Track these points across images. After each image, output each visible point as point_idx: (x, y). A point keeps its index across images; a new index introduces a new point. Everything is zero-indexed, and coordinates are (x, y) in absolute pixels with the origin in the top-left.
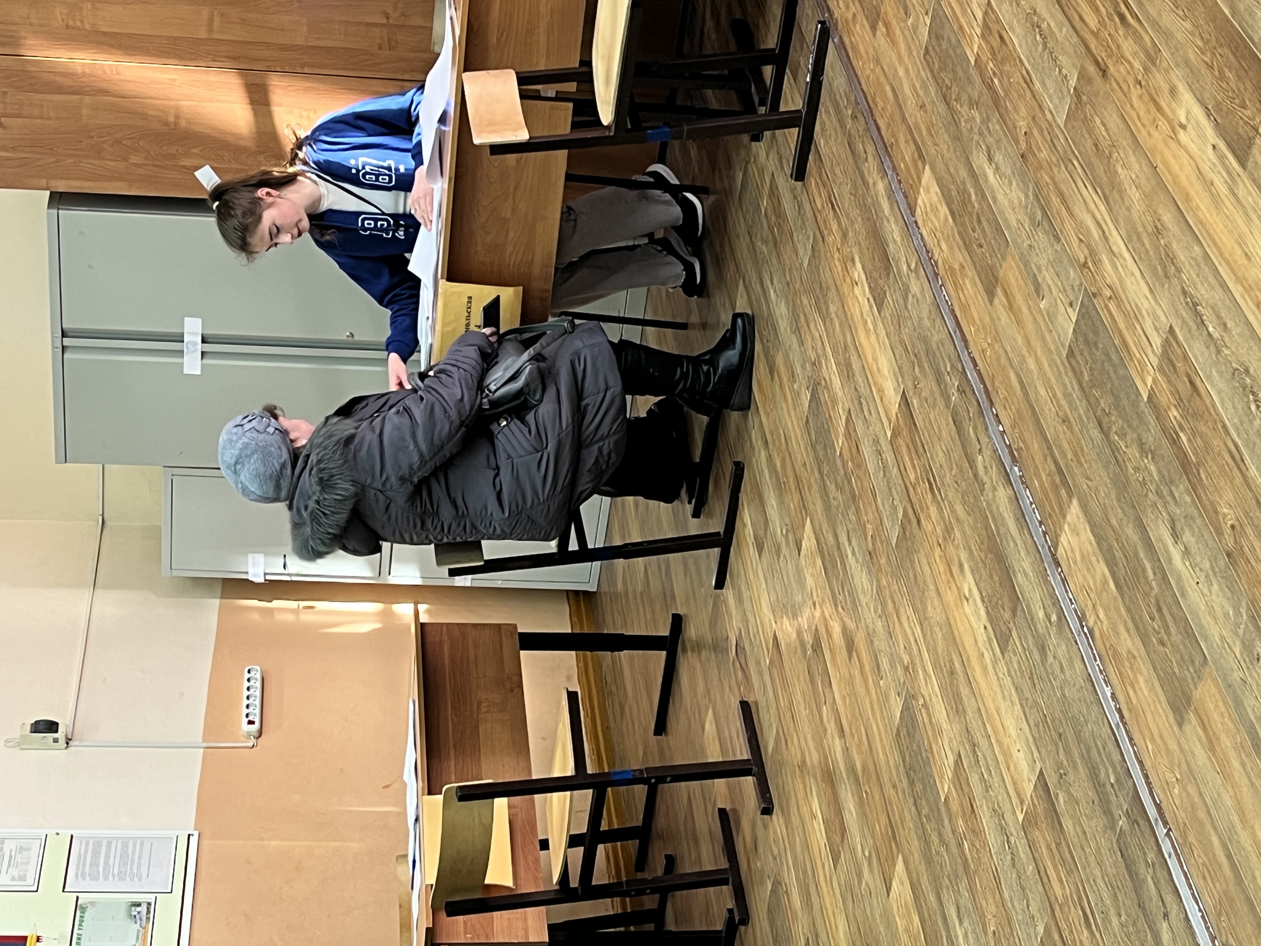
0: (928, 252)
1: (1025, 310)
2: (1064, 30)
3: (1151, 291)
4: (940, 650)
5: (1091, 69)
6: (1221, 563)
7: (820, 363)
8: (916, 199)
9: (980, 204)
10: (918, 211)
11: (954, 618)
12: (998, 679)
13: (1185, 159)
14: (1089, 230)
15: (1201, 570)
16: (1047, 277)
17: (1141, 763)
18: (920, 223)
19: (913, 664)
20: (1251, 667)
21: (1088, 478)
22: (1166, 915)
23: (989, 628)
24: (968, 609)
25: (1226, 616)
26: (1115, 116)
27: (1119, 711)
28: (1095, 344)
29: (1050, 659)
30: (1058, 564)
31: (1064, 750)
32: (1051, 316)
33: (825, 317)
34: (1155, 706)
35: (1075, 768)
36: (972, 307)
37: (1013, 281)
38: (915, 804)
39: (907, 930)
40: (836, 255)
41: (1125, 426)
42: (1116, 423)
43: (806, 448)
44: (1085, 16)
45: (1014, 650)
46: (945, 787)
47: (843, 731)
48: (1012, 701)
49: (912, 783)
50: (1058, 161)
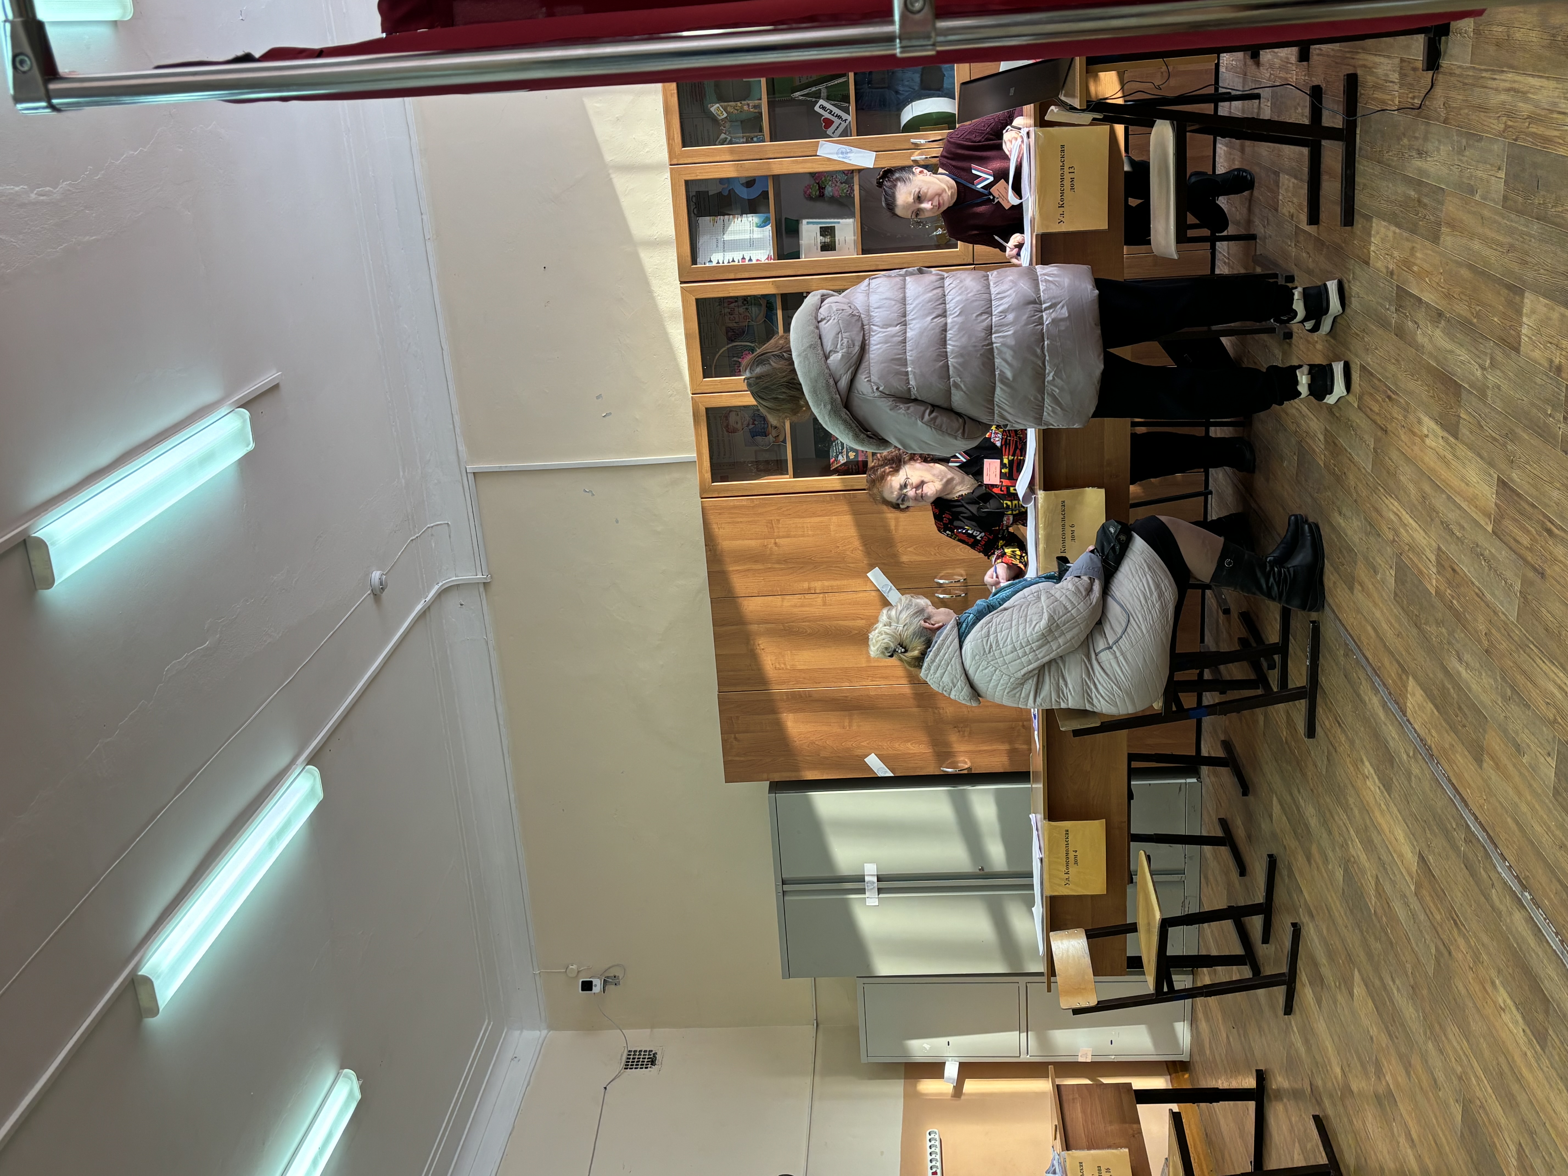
0: (1421, 740)
1: (1510, 767)
2: (1503, 552)
4: (1487, 1057)
5: (1531, 574)
7: (1347, 844)
8: (1405, 704)
9: (1458, 695)
10: (1408, 710)
11: (1495, 1027)
12: (1543, 1072)
14: (1552, 694)
16: (1525, 737)
18: (1412, 721)
19: (1465, 1073)
23: (1528, 1031)
24: (1506, 1018)
32: (1534, 768)
33: (1345, 808)
36: (1466, 775)
37: (1496, 747)
40: (1348, 760)
43: (1346, 914)
44: (1518, 538)
45: (1553, 1045)
47: (1413, 1142)
48: (1559, 1089)
50: (1517, 649)
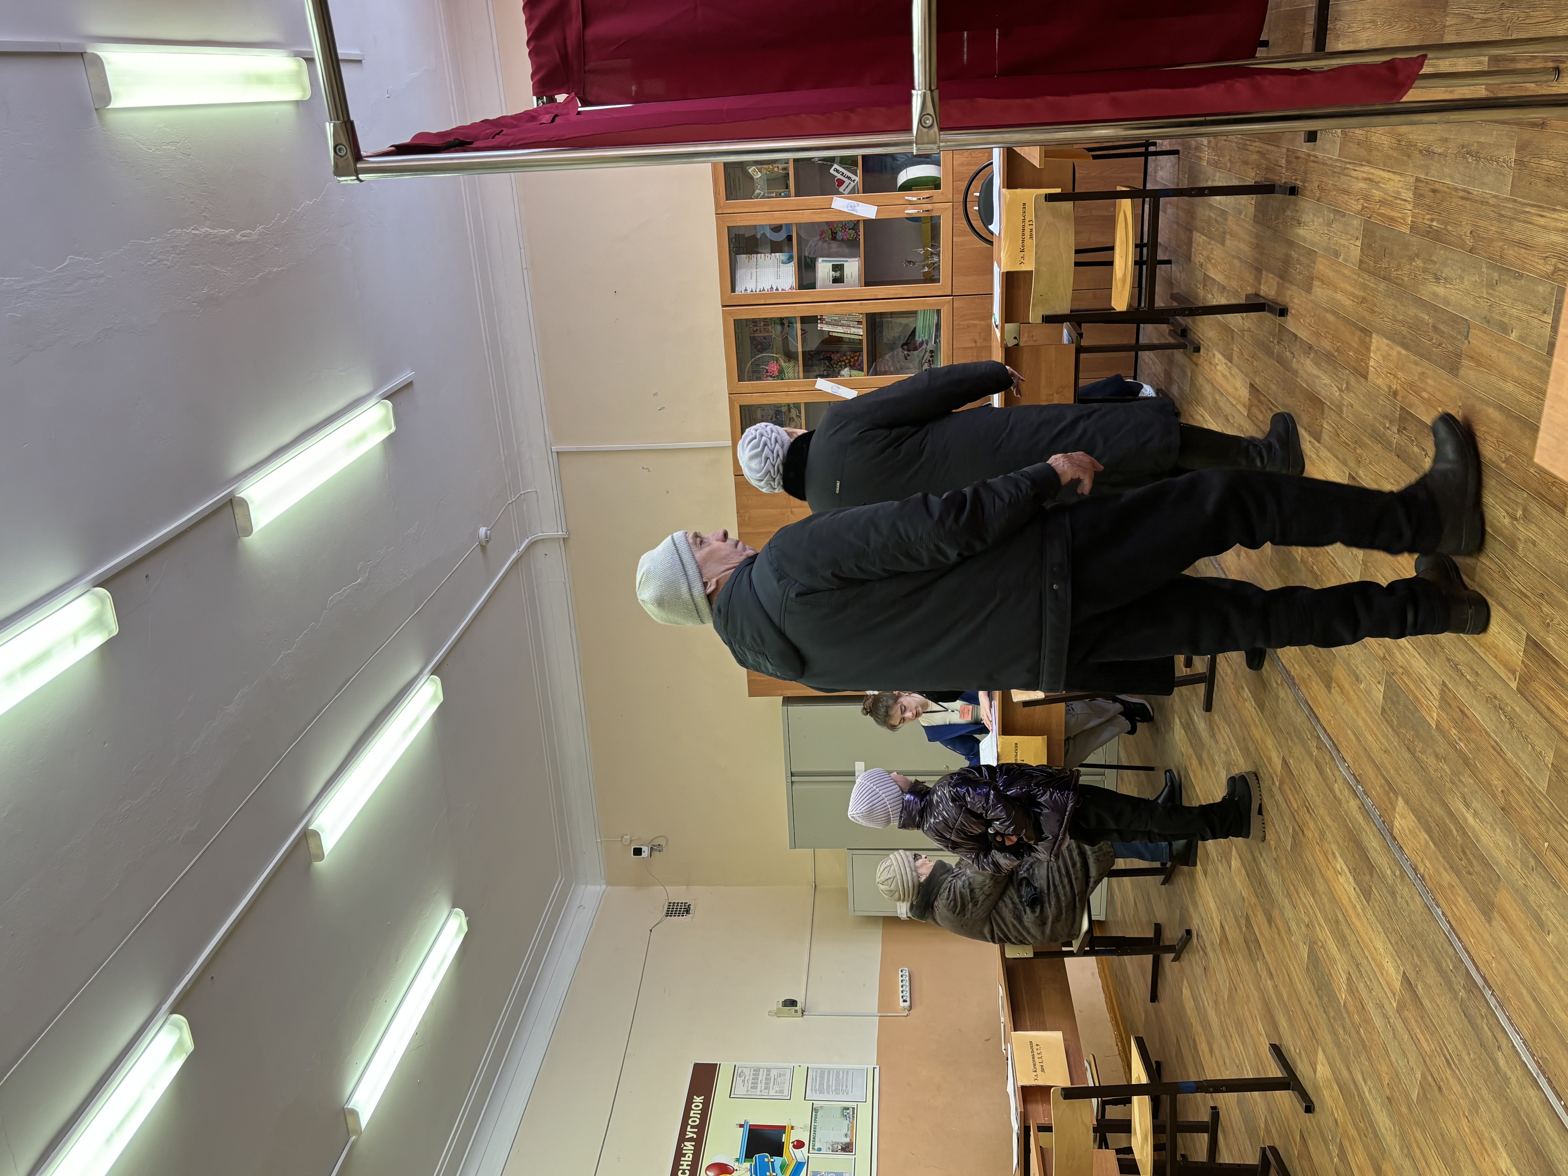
1: (1351, 692)
3: (1427, 663)
4: (1327, 909)
6: (1499, 816)
7: (1229, 751)
11: (1334, 887)
12: (1367, 919)
15: (1487, 822)
16: (1363, 670)
17: (1467, 952)
19: (1311, 922)
20: (1529, 875)
21: (1406, 783)
22: (1499, 1047)
23: (1357, 889)
24: (1342, 879)
25: (1508, 847)
26: (1389, 570)
27: (1449, 922)
28: (1398, 702)
29: (1399, 899)
30: (1395, 839)
31: (1418, 956)
32: (1368, 692)
34: (1471, 914)
35: (1426, 965)
36: (1319, 698)
37: (1341, 677)
38: (1325, 1011)
39: (1331, 1096)
41: (1424, 746)
42: (1419, 746)
45: (1374, 899)
46: (1343, 995)
47: (1272, 975)
48: (1378, 932)
49: (1320, 998)
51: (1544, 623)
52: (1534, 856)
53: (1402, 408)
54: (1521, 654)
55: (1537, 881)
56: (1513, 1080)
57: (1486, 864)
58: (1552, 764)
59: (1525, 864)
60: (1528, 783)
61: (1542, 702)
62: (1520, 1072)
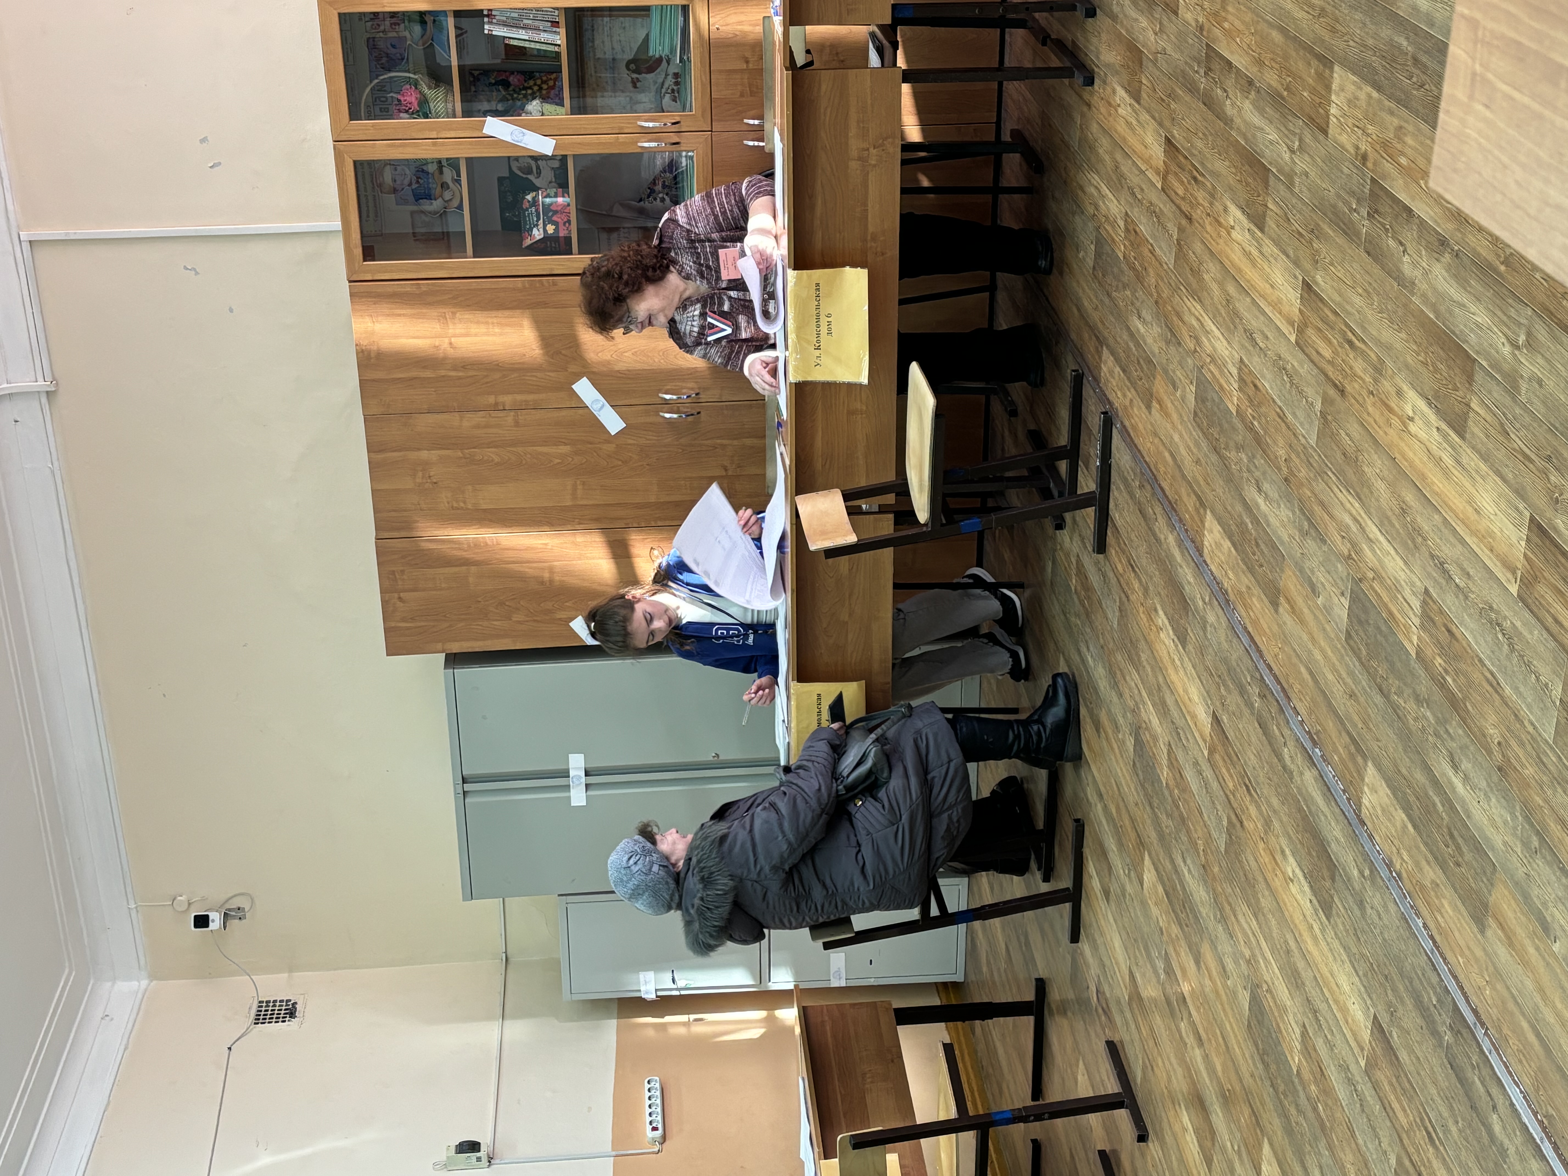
0: (1218, 583)
1: (1306, 610)
2: (1306, 365)
3: (1406, 563)
4: (1275, 935)
5: (1332, 392)
6: (1495, 779)
7: (1138, 708)
8: (1202, 541)
9: (1256, 530)
10: (1206, 551)
11: (1283, 901)
12: (1328, 944)
13: (1417, 445)
14: (1348, 526)
15: (1479, 789)
16: (1321, 577)
17: (1455, 977)
18: (1209, 562)
19: (1253, 955)
20: (1531, 860)
21: (1377, 740)
22: (1494, 1107)
23: (1315, 901)
24: (1294, 889)
25: (1505, 823)
26: (1356, 426)
27: (1432, 937)
28: (1367, 621)
29: (1369, 911)
30: (1363, 823)
31: (1392, 990)
32: (1328, 609)
33: (1137, 666)
34: (1461, 924)
35: (1402, 1002)
36: (1262, 621)
37: (1292, 587)
38: (1272, 1085)
40: (1141, 609)
41: (1401, 685)
42: (1394, 683)
43: (1136, 789)
44: (1320, 350)
45: (1337, 913)
46: (1296, 1059)
47: (1201, 1040)
48: (1342, 961)
49: (1266, 1066)
50: (1315, 476)
51: (1551, 498)
52: (1538, 833)
53: (1372, 179)
54: (1523, 543)
55: (1542, 869)
56: (1512, 1151)
57: (1478, 849)
58: (1561, 700)
59: (1526, 844)
60: (1530, 729)
61: (1548, 612)
62: (1519, 1139)
